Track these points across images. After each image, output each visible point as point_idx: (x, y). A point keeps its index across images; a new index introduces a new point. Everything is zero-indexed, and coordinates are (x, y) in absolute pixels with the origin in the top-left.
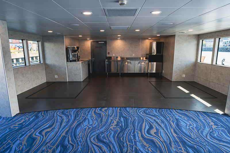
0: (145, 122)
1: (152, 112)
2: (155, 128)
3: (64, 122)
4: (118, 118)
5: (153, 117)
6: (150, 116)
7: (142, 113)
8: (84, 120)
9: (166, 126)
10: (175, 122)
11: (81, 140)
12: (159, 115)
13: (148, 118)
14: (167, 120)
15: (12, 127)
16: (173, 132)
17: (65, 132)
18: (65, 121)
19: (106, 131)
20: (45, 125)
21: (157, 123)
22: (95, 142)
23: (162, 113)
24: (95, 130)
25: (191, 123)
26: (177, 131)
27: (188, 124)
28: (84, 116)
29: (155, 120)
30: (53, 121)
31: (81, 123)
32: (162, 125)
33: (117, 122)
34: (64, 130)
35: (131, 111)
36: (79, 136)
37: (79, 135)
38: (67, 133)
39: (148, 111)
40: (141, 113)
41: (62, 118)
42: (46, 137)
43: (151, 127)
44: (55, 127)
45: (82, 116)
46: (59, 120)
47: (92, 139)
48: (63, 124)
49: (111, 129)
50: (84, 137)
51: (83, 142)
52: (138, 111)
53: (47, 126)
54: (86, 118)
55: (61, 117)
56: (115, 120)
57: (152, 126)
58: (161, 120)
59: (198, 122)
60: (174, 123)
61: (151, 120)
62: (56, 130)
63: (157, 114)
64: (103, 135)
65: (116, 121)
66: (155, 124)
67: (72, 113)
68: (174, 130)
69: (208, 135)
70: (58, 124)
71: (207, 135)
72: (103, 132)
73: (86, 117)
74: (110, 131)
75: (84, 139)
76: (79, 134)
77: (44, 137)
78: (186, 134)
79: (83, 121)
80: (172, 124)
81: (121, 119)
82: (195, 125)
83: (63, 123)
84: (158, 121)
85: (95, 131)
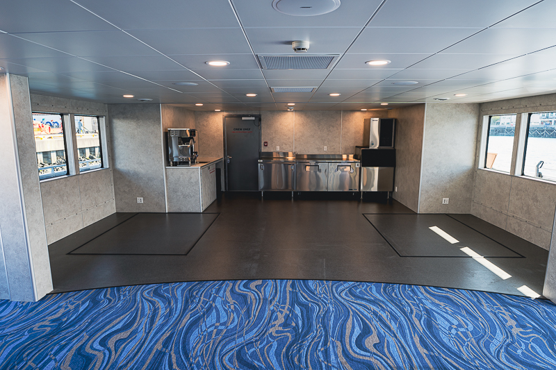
0: (351, 317)
1: (368, 293)
2: (375, 333)
3: (159, 315)
4: (287, 307)
5: (371, 306)
6: (363, 303)
7: (346, 295)
8: (207, 311)
9: (401, 327)
10: (423, 318)
11: (201, 363)
12: (385, 301)
13: (358, 307)
14: (404, 312)
15: (36, 327)
16: (418, 345)
17: (161, 341)
18: (161, 312)
19: (258, 340)
20: (115, 322)
21: (381, 319)
22: (232, 366)
23: (393, 295)
24: (232, 337)
25: (462, 321)
26: (428, 341)
27: (455, 322)
28: (207, 302)
29: (375, 313)
30: (132, 313)
31: (199, 318)
32: (394, 326)
33: (284, 317)
34: (159, 335)
35: (319, 289)
36: (195, 352)
37: (194, 348)
38: (166, 344)
39: (358, 291)
40: (343, 294)
41: (154, 306)
42: (118, 354)
43: (366, 331)
44: (137, 329)
45: (201, 301)
46: (147, 311)
47: (227, 359)
48: (158, 322)
49: (271, 335)
50: (206, 354)
51: (206, 366)
52: (336, 291)
53: (120, 326)
54: (211, 305)
55: (153, 303)
56: (281, 312)
57: (369, 328)
58: (391, 313)
59: (478, 319)
60: (420, 322)
61: (366, 313)
62: (141, 335)
63: (381, 298)
64: (253, 349)
65: (284, 314)
66: (376, 323)
67: (178, 294)
68: (421, 338)
69: (502, 350)
70: (146, 320)
71: (499, 351)
72: (252, 342)
73: (211, 302)
74: (268, 338)
75: (208, 359)
76: (196, 346)
77: (113, 353)
78: (448, 349)
79: (204, 314)
80: (417, 322)
81: (294, 308)
82: (471, 327)
83: (157, 319)
84: (384, 316)
85: (234, 339)
